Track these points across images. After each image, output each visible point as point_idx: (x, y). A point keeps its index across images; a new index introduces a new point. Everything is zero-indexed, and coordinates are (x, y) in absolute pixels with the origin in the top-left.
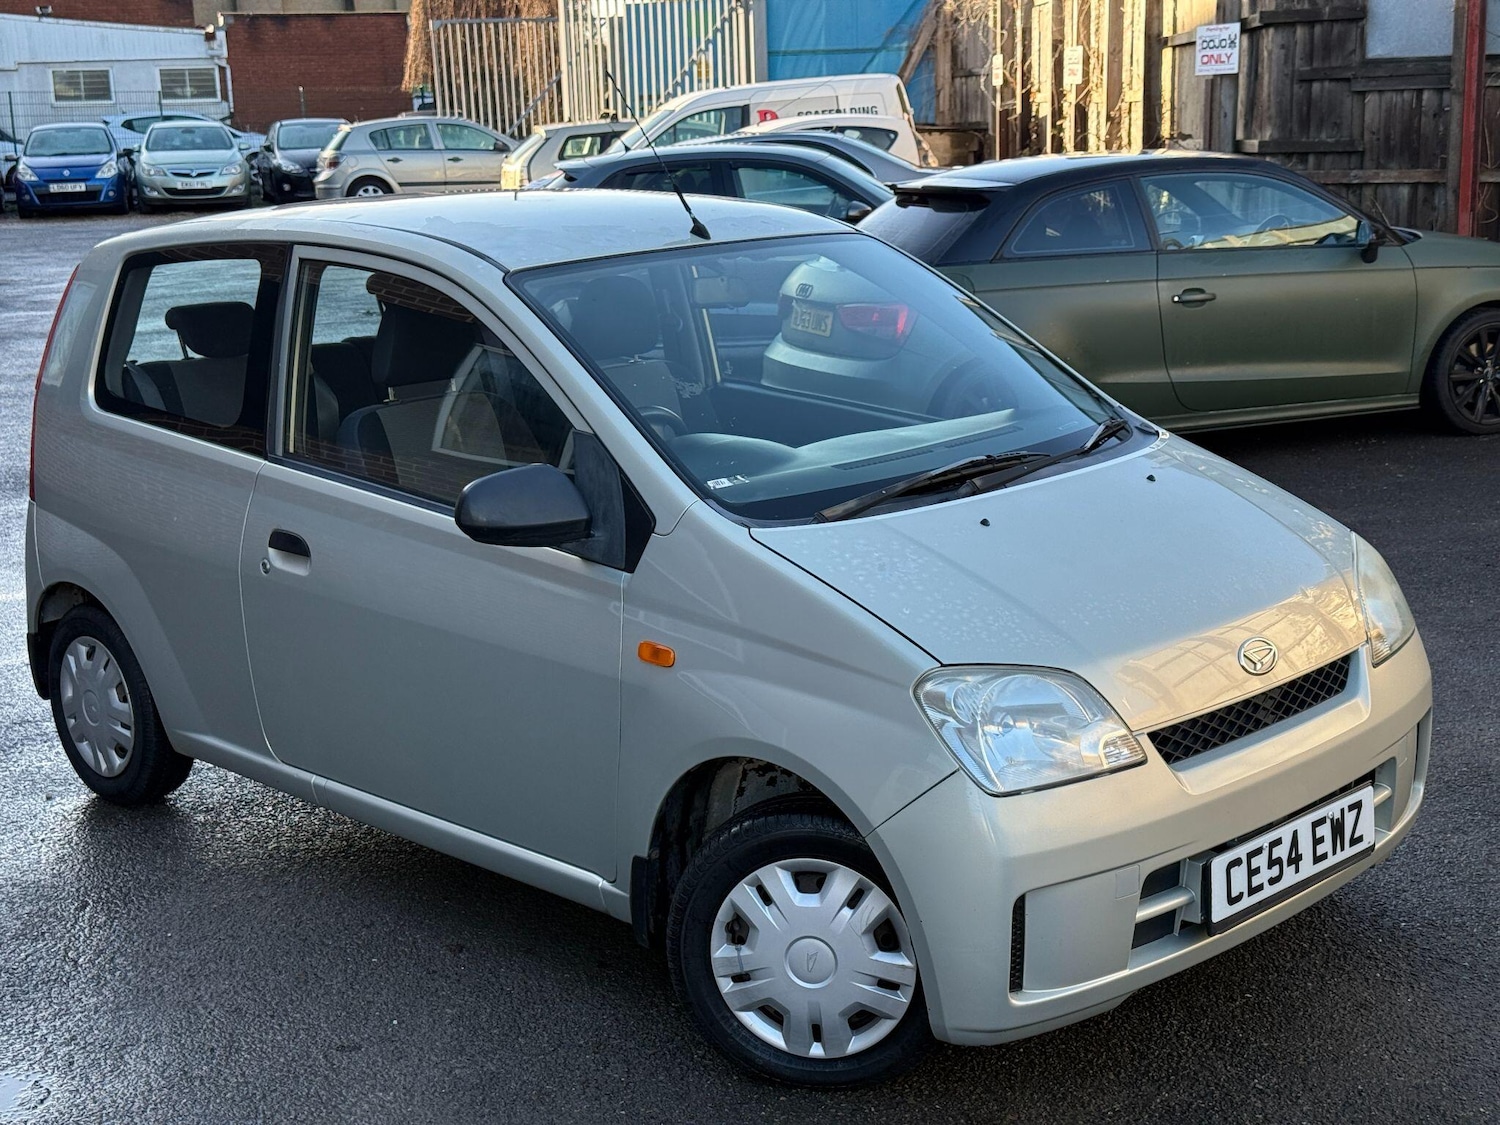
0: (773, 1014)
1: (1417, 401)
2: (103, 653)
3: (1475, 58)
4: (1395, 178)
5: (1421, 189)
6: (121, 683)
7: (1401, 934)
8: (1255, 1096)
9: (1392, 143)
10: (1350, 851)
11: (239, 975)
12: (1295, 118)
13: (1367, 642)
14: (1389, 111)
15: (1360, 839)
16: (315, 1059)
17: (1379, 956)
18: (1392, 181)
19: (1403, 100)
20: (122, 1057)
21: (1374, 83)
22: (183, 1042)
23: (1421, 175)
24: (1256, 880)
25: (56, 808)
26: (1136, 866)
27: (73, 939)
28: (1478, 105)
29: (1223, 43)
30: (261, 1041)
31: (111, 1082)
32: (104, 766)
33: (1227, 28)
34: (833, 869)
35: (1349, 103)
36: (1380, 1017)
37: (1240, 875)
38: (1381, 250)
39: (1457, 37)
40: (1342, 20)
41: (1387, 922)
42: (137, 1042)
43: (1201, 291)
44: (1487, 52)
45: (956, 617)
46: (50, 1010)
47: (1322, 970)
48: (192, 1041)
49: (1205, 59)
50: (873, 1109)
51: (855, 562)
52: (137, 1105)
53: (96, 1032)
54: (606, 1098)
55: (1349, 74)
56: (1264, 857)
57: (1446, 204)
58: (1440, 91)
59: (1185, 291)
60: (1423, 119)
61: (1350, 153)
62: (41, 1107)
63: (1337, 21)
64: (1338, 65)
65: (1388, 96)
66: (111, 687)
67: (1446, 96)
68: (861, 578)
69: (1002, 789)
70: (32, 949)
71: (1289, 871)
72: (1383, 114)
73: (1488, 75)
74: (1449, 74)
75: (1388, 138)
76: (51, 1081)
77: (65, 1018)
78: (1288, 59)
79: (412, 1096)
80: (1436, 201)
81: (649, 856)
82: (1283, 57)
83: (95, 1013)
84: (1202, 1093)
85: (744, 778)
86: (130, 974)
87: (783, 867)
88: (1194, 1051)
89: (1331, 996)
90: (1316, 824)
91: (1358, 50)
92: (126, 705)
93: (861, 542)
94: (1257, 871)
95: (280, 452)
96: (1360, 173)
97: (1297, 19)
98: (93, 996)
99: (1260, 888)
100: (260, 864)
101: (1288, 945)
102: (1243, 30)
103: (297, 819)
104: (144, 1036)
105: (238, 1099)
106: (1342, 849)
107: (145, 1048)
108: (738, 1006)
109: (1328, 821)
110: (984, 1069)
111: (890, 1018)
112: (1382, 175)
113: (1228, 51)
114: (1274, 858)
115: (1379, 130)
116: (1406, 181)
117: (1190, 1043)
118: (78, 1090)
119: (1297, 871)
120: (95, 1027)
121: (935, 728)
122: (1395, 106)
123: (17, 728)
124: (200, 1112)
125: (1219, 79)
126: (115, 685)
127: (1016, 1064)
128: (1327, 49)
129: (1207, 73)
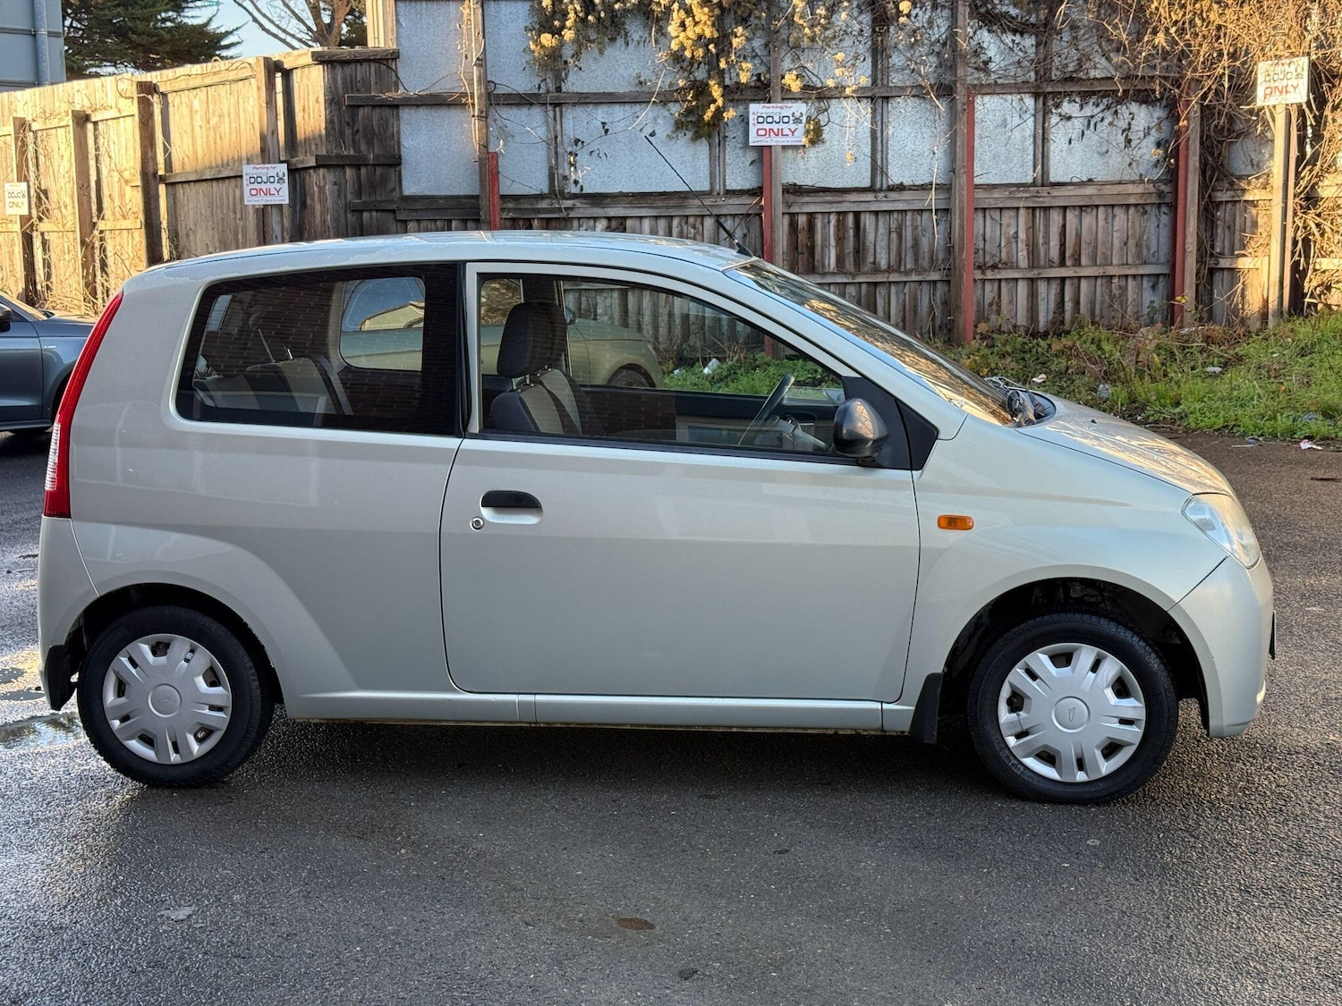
3: (496, 197)
19: (437, 228)
21: (414, 214)
29: (272, 180)
33: (274, 168)
34: (1076, 649)
35: (393, 229)
39: (482, 180)
40: (383, 165)
44: (502, 193)
49: (254, 192)
55: (393, 207)
58: (467, 221)
63: (378, 165)
64: (383, 198)
65: (424, 224)
66: (196, 675)
78: (340, 193)
82: (336, 192)
87: (1044, 653)
91: (397, 189)
97: (347, 162)
102: (290, 171)
108: (1023, 754)
111: (1131, 745)
113: (277, 186)
125: (269, 207)
129: (257, 203)
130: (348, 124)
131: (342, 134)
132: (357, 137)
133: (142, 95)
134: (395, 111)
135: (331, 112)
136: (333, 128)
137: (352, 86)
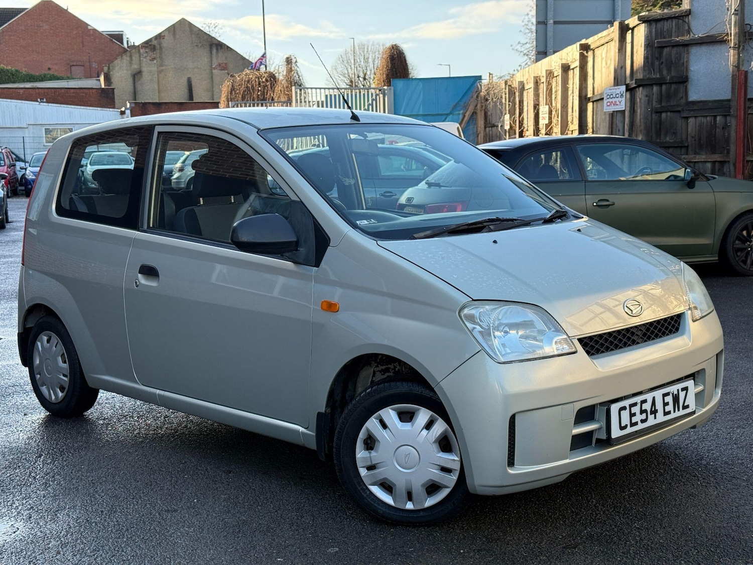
0: (387, 487)
1: (717, 258)
2: (55, 339)
3: (742, 99)
4: (704, 159)
5: (717, 164)
6: (63, 354)
7: (711, 467)
8: (635, 530)
9: (702, 142)
10: (682, 412)
11: (117, 482)
12: (653, 130)
13: (689, 309)
14: (700, 126)
15: (688, 407)
16: (154, 515)
17: (700, 476)
18: (703, 160)
19: (707, 121)
20: (56, 515)
21: (692, 113)
22: (87, 508)
23: (717, 157)
24: (634, 420)
25: (29, 419)
26: (572, 405)
27: (34, 469)
28: (745, 122)
29: (617, 96)
30: (127, 508)
31: (50, 524)
32: (53, 397)
33: (619, 88)
34: (418, 410)
35: (680, 122)
36: (700, 500)
37: (625, 415)
38: (697, 183)
39: (733, 89)
40: (676, 83)
41: (704, 462)
42: (64, 509)
43: (607, 201)
44: (749, 97)
45: (480, 279)
46: (20, 497)
47: (670, 481)
48: (92, 508)
49: (608, 104)
50: (438, 534)
51: (430, 256)
52: (63, 533)
53: (44, 505)
54: (302, 530)
55: (679, 109)
56: (638, 407)
57: (730, 171)
58: (725, 116)
59: (599, 201)
60: (717, 130)
61: (681, 147)
62: (14, 535)
63: (673, 83)
64: (675, 104)
65: (699, 119)
66: (58, 356)
67: (728, 118)
68: (432, 262)
69: (503, 360)
70: (13, 472)
71: (651, 417)
72: (697, 128)
73: (749, 108)
74: (730, 108)
75: (700, 139)
76: (20, 524)
77: (28, 500)
78: (649, 101)
79: (203, 530)
80: (725, 170)
81: (325, 411)
82: (647, 101)
83: (44, 498)
84: (608, 529)
85: (374, 376)
86: (62, 482)
87: (392, 409)
88: (604, 512)
89: (675, 491)
90: (665, 395)
91: (684, 98)
92: (65, 365)
93: (433, 247)
94: (634, 414)
95: (145, 227)
96: (687, 156)
97: (654, 82)
98: (43, 491)
99: (636, 424)
100: (130, 439)
101: (653, 471)
102: (627, 90)
103: (149, 422)
104: (68, 507)
105: (114, 531)
106: (679, 410)
107: (68, 511)
108: (370, 483)
109: (671, 395)
110: (495, 519)
111: (447, 487)
112: (697, 157)
113: (620, 99)
114: (643, 409)
115: (695, 136)
116: (709, 160)
117: (601, 509)
118: (33, 528)
119: (655, 418)
120: (43, 503)
121: (469, 330)
122: (703, 123)
123: (11, 388)
124: (94, 536)
125: (615, 113)
126: (61, 355)
127: (512, 517)
128: (669, 96)
129: (610, 110)
130: (657, 59)
131: (653, 65)
132: (661, 66)
133: (581, 51)
134: (686, 49)
135: (647, 52)
136: (648, 62)
137: (661, 34)
